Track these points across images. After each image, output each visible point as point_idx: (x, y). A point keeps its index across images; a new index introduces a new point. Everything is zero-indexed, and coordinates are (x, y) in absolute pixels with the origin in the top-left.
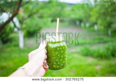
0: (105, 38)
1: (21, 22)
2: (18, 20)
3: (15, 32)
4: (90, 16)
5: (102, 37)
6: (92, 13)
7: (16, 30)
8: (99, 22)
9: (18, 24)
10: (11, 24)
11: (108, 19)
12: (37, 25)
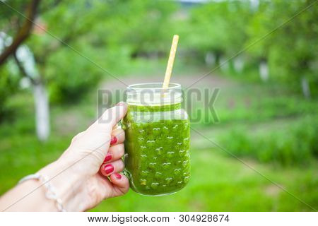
0: (292, 104)
1: (40, 61)
2: (32, 54)
3: (24, 92)
4: (246, 38)
5: (282, 99)
6: (250, 30)
7: (25, 83)
8: (274, 54)
9: (30, 67)
10: (11, 68)
11: (301, 44)
12: (87, 69)
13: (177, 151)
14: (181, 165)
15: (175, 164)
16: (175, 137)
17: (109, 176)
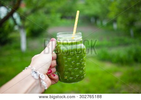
1: (23, 18)
3: (16, 31)
4: (108, 12)
7: (16, 28)
8: (120, 19)
9: (18, 21)
10: (11, 21)
11: (131, 15)
12: (42, 23)
13: (81, 63)
14: (82, 69)
15: (80, 69)
16: (80, 56)
17: (50, 75)
